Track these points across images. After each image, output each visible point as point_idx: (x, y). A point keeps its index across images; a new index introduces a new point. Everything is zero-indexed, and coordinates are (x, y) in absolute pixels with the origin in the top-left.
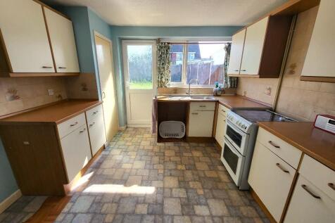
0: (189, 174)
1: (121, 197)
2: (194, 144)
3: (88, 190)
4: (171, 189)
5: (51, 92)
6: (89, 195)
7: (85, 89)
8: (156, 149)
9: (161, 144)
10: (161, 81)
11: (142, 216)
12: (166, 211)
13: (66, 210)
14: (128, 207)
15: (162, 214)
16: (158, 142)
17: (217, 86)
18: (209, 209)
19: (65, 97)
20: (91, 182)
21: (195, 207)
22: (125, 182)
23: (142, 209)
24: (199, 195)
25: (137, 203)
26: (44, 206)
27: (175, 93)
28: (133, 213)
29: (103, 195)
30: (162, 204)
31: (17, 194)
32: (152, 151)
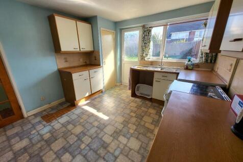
0: (134, 120)
1: (93, 115)
2: (156, 105)
3: (83, 107)
4: (116, 122)
5: (81, 60)
6: (83, 109)
7: (96, 59)
8: (127, 100)
9: (133, 98)
10: (143, 56)
11: (94, 126)
12: (105, 130)
13: (72, 111)
14: (91, 120)
15: (102, 130)
16: (132, 96)
17: (189, 61)
18: (128, 141)
19: (88, 63)
20: (87, 104)
21: (121, 136)
22: (98, 110)
23: (96, 124)
24: (128, 132)
25: (96, 120)
26: (68, 107)
27: (152, 65)
28: (91, 123)
29: (87, 111)
30: (106, 126)
31: (63, 100)
32: (124, 100)
